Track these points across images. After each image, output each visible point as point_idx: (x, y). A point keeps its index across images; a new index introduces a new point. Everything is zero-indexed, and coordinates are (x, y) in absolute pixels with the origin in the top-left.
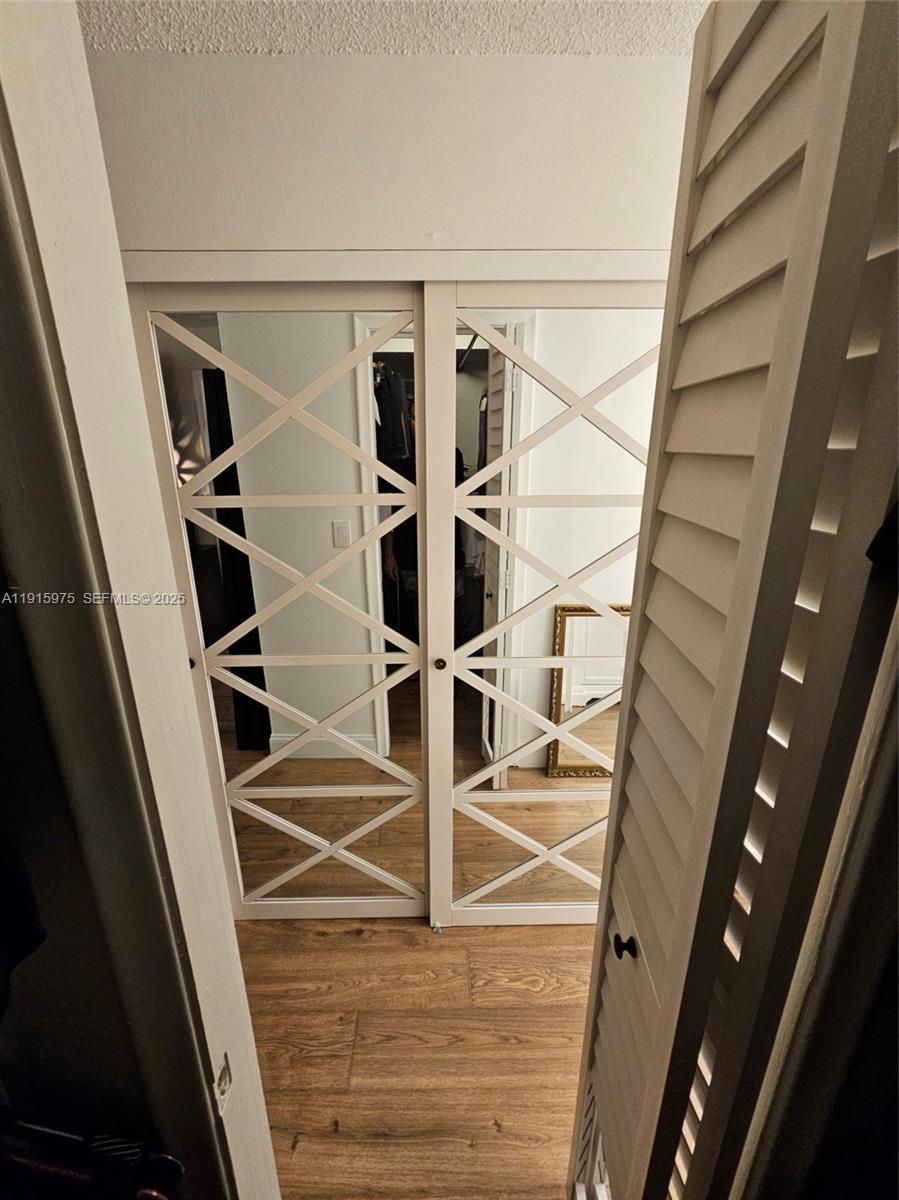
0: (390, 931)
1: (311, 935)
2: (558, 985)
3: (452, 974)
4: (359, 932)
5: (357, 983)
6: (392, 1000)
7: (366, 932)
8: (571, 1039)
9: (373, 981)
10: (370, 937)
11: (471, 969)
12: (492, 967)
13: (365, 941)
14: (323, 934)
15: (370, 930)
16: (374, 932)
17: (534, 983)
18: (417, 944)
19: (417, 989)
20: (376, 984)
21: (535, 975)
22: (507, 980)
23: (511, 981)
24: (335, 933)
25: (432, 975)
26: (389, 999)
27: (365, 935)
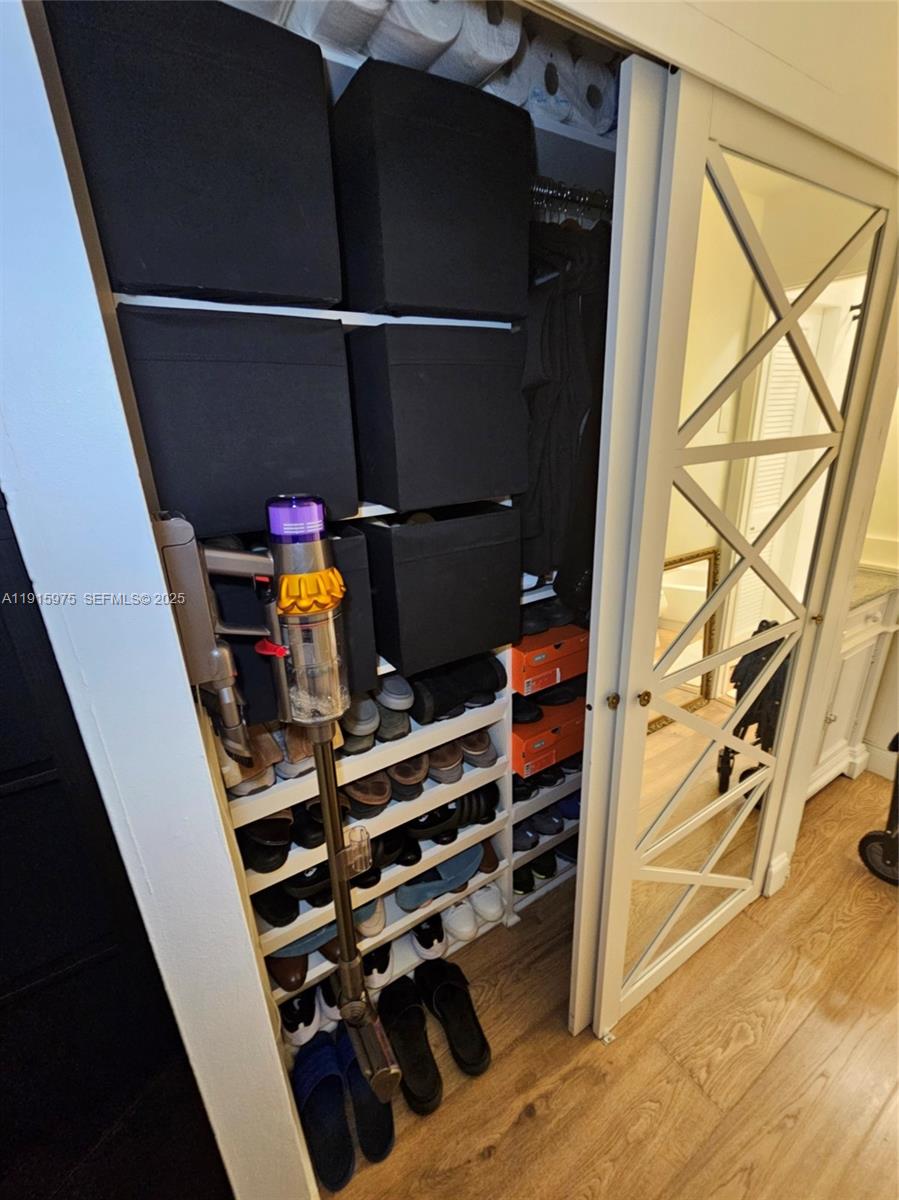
0: (564, 1079)
1: (476, 1169)
2: (762, 1019)
3: (669, 1087)
4: (530, 1110)
5: (589, 1193)
6: (647, 1182)
7: (538, 1103)
8: (822, 1075)
9: (605, 1170)
10: (548, 1107)
11: (681, 1064)
12: (696, 1045)
13: (546, 1120)
14: (489, 1152)
15: (541, 1096)
16: (546, 1096)
17: (742, 1034)
18: (604, 1075)
19: (656, 1140)
20: (609, 1175)
21: (734, 1024)
22: (720, 1050)
23: (725, 1048)
24: (504, 1136)
25: (654, 1106)
26: (641, 1182)
27: (540, 1111)
